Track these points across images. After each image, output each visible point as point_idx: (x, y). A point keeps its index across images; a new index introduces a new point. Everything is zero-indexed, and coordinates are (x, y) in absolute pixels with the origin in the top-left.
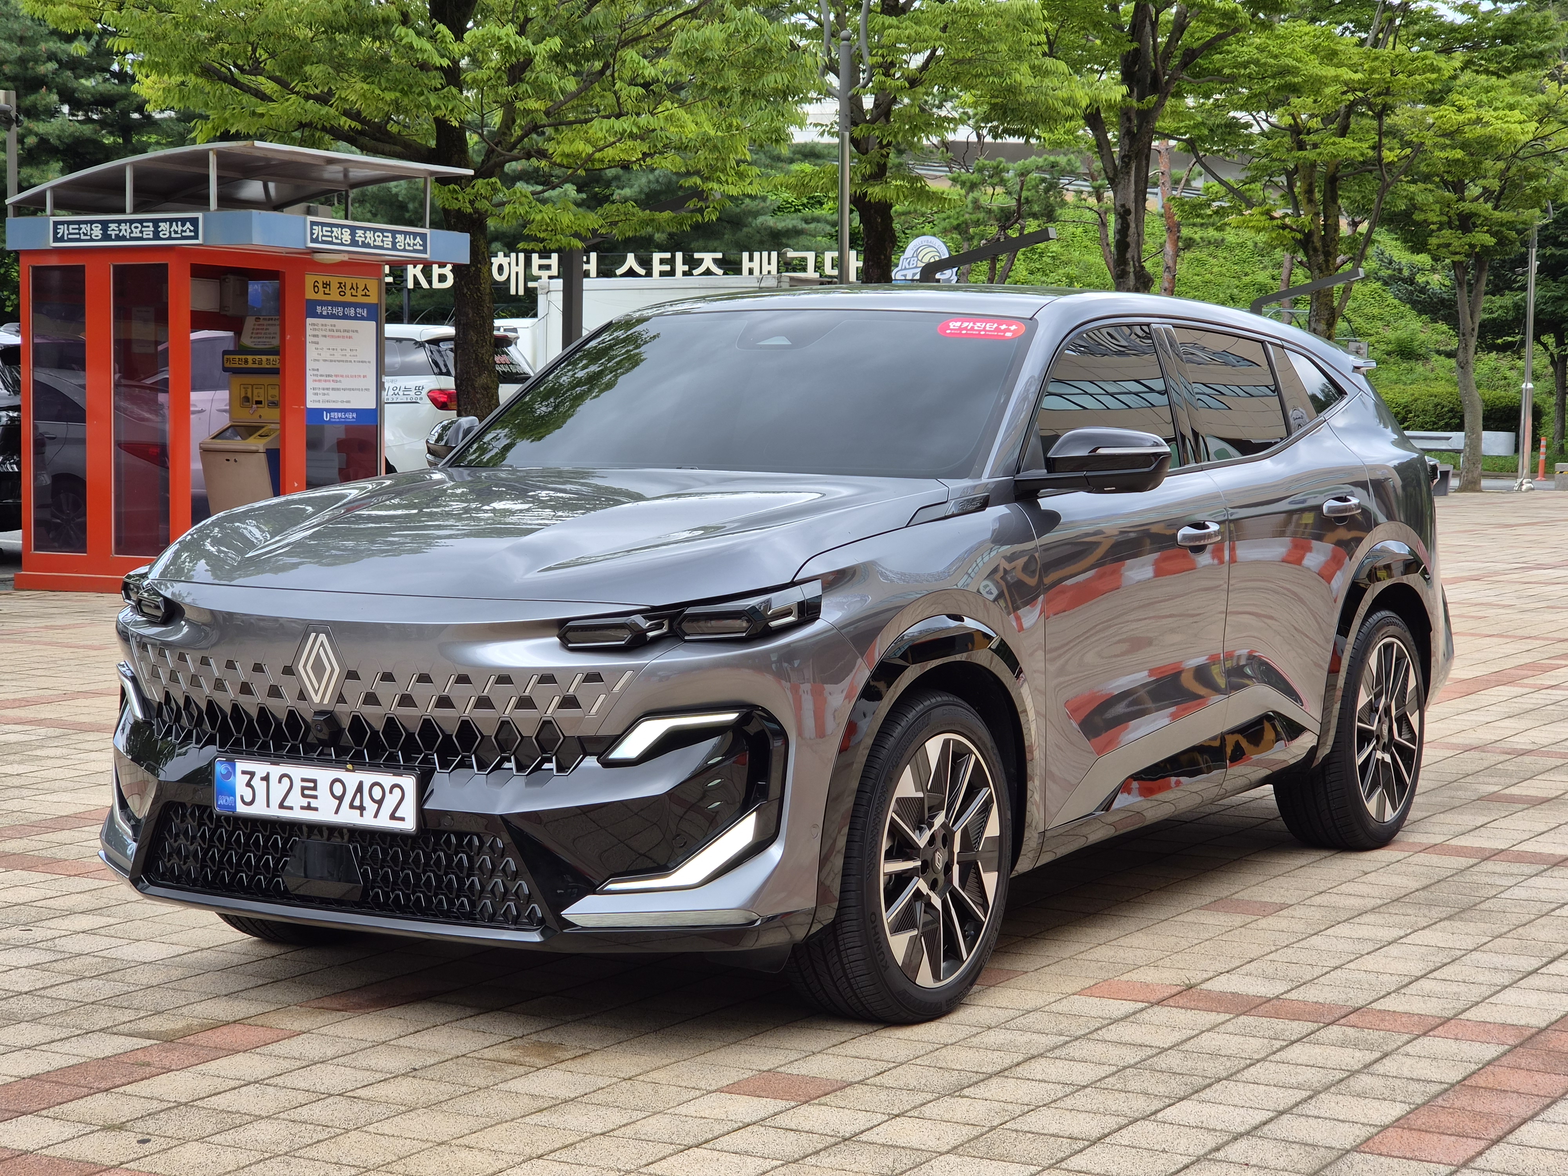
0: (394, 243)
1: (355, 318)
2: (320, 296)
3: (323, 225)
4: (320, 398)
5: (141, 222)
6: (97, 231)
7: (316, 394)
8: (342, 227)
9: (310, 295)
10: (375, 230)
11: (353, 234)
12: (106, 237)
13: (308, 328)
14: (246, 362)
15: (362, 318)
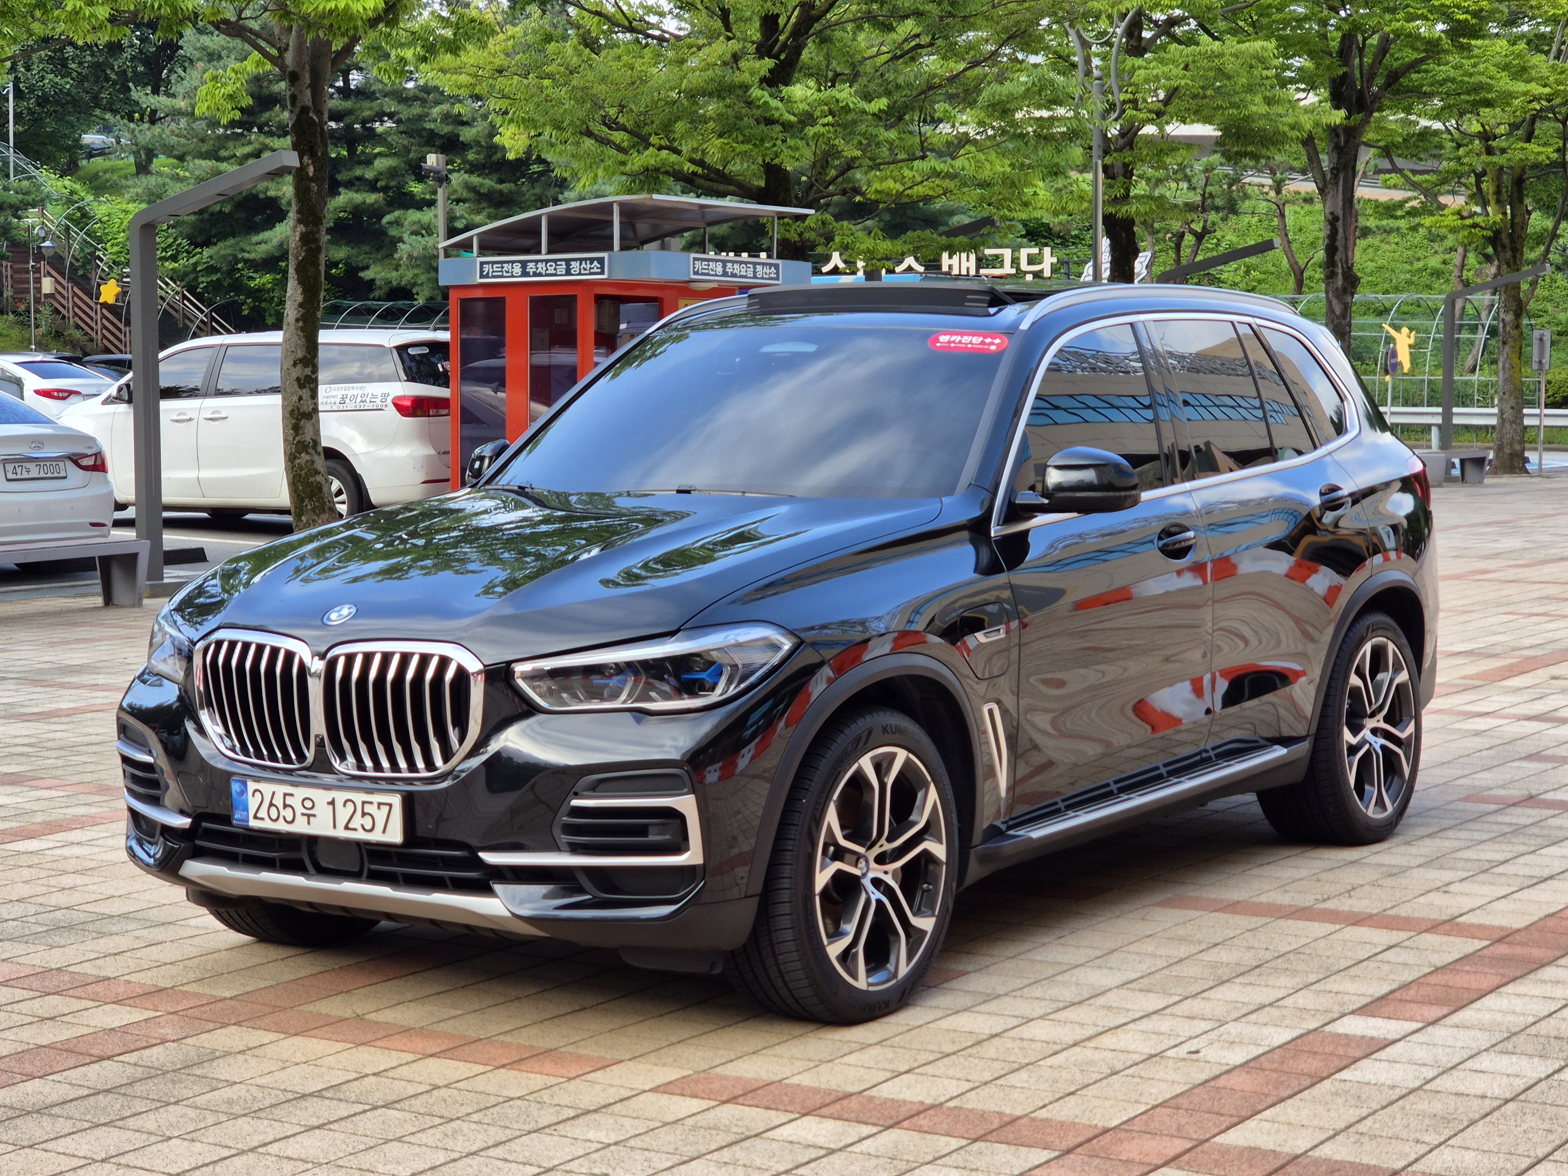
0: (755, 273)
3: (703, 260)
5: (555, 261)
6: (517, 269)
10: (741, 263)
11: (724, 267)
12: (525, 274)
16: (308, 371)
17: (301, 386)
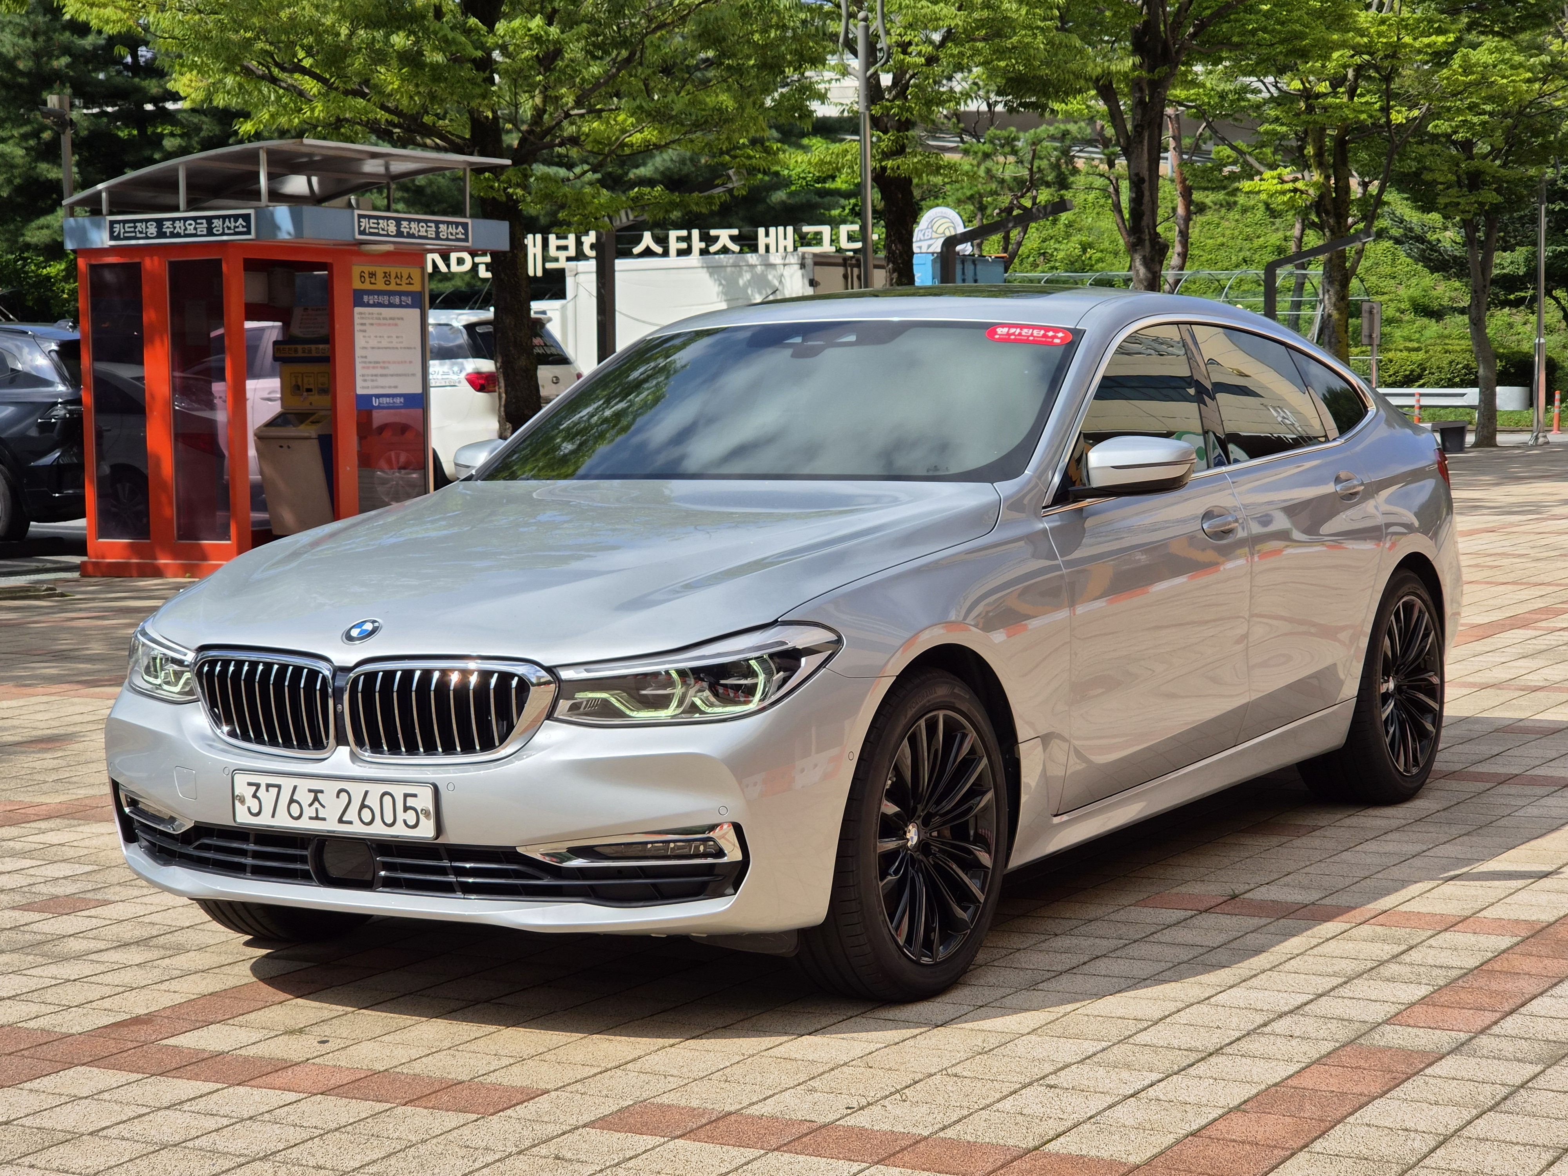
0: (437, 233)
1: (401, 306)
2: (367, 286)
3: (370, 217)
4: (369, 384)
5: (195, 219)
6: (152, 229)
7: (365, 381)
8: (388, 218)
9: (357, 285)
10: (419, 221)
11: (398, 225)
12: (161, 234)
13: (356, 316)
14: (296, 351)
15: (407, 306)
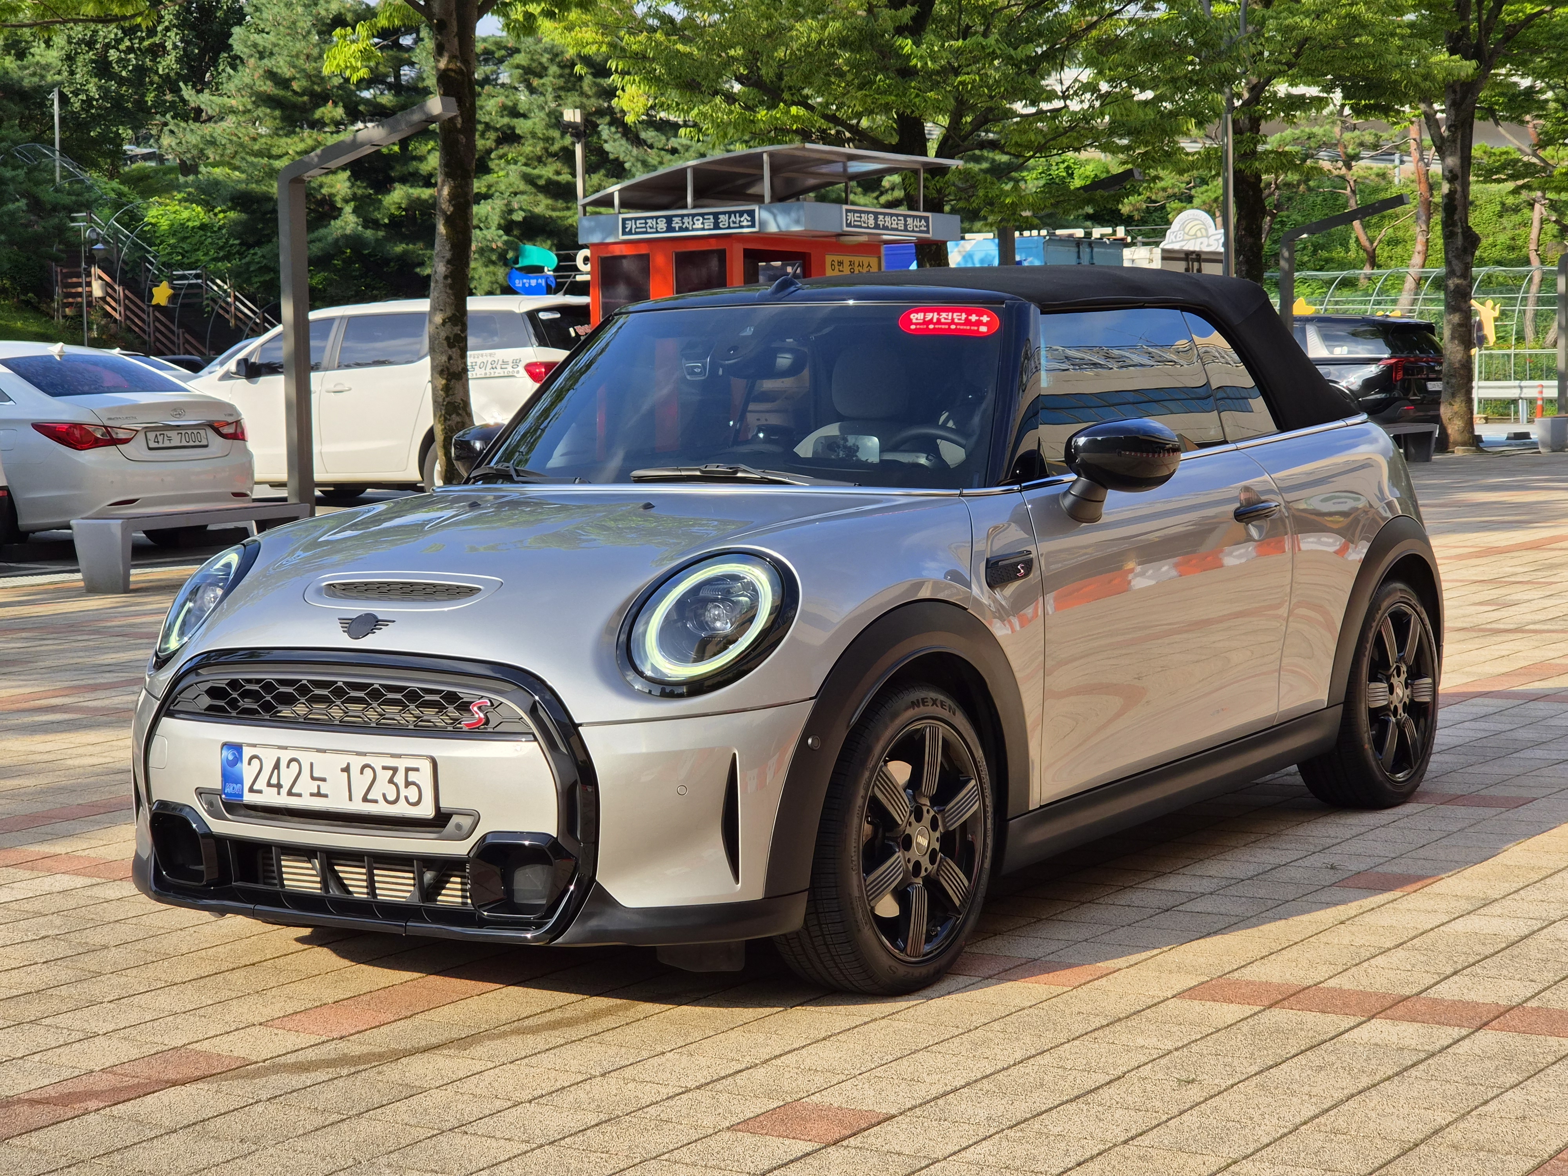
0: (906, 225)
3: (855, 211)
5: (702, 215)
6: (662, 225)
8: (868, 213)
9: (829, 272)
10: (892, 215)
11: (876, 219)
12: (670, 229)
16: (457, 330)
17: (451, 345)
